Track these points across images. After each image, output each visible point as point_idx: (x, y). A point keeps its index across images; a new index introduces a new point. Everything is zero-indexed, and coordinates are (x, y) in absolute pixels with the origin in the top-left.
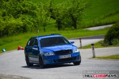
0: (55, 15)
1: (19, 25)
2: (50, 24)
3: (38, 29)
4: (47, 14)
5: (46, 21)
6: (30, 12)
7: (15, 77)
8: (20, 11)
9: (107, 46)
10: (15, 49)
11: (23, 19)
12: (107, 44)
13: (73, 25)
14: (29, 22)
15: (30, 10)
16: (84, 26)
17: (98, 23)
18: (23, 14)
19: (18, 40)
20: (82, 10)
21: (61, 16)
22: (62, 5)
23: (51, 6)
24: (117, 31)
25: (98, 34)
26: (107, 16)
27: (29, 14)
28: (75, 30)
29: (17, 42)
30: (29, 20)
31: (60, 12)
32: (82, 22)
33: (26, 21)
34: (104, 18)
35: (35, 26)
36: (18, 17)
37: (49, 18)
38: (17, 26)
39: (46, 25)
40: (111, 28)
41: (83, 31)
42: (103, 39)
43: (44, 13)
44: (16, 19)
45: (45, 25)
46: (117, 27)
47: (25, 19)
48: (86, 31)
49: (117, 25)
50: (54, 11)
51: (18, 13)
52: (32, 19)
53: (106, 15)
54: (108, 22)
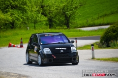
0: (47, 12)
1: (8, 21)
2: (41, 21)
3: (27, 27)
4: (37, 11)
5: (36, 18)
6: (20, 7)
7: (12, 74)
8: (8, 6)
9: (104, 48)
10: (4, 46)
11: (12, 14)
12: (104, 46)
13: (65, 24)
14: (18, 18)
15: (20, 5)
16: (76, 25)
17: (92, 23)
18: (12, 8)
19: (6, 37)
20: (76, 8)
21: (53, 13)
22: (55, 2)
23: (42, 2)
24: (114, 32)
25: (92, 35)
26: (101, 17)
27: (19, 10)
28: (67, 30)
29: (6, 39)
30: (18, 16)
31: (52, 9)
32: (75, 21)
33: (15, 17)
34: (98, 18)
35: (25, 23)
36: (7, 12)
37: (40, 15)
38: (5, 21)
39: (37, 23)
40: (109, 29)
41: (76, 31)
42: (99, 41)
43: (35, 9)
44: (4, 13)
45: (35, 22)
46: (114, 28)
47: (14, 14)
48: (80, 31)
49: (114, 27)
50: (45, 8)
51: (7, 8)
52: (21, 15)
53: (100, 15)
54: (102, 23)
